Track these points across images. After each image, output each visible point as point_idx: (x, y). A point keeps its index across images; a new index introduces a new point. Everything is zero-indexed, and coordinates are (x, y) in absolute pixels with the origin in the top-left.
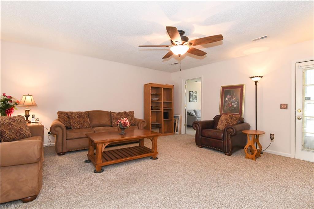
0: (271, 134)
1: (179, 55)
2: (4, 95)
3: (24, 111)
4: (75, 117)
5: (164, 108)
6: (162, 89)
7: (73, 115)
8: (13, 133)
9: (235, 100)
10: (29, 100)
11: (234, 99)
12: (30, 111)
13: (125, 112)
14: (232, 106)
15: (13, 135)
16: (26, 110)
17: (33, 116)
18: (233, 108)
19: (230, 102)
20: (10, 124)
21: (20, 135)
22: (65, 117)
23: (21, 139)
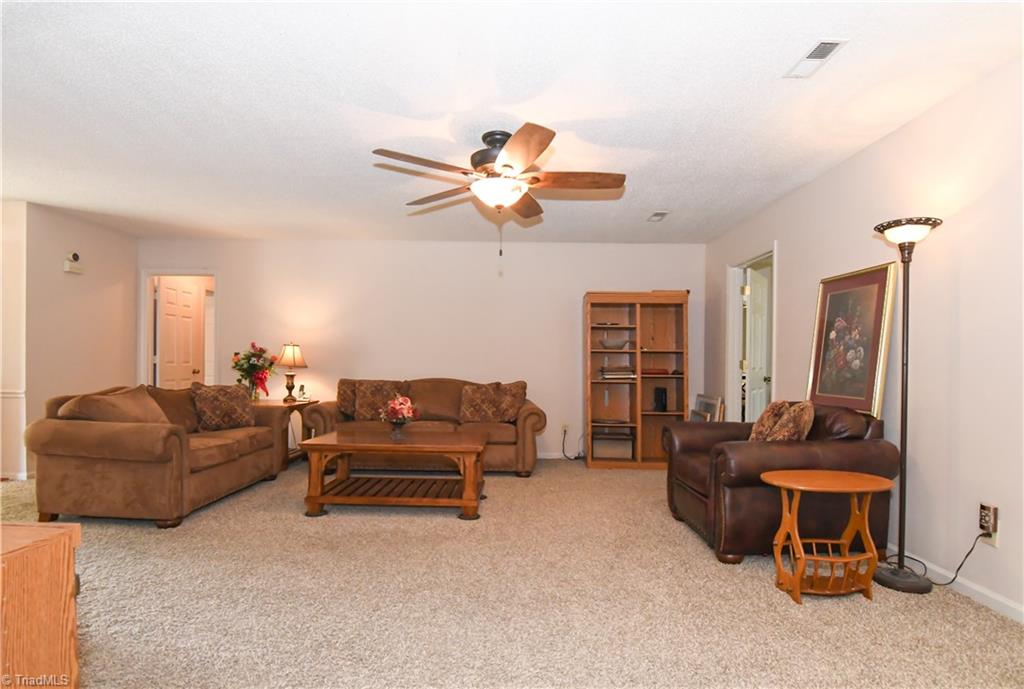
0: (983, 507)
1: (499, 207)
2: (253, 346)
3: (285, 378)
4: (365, 393)
5: (643, 373)
6: (638, 306)
7: (362, 388)
8: (218, 416)
9: (858, 337)
10: (290, 354)
11: (853, 336)
12: (295, 379)
13: (498, 385)
14: (847, 363)
15: (217, 420)
16: (287, 376)
17: (302, 388)
18: (849, 375)
19: (842, 348)
20: (216, 399)
21: (229, 421)
22: (349, 392)
23: (232, 427)
